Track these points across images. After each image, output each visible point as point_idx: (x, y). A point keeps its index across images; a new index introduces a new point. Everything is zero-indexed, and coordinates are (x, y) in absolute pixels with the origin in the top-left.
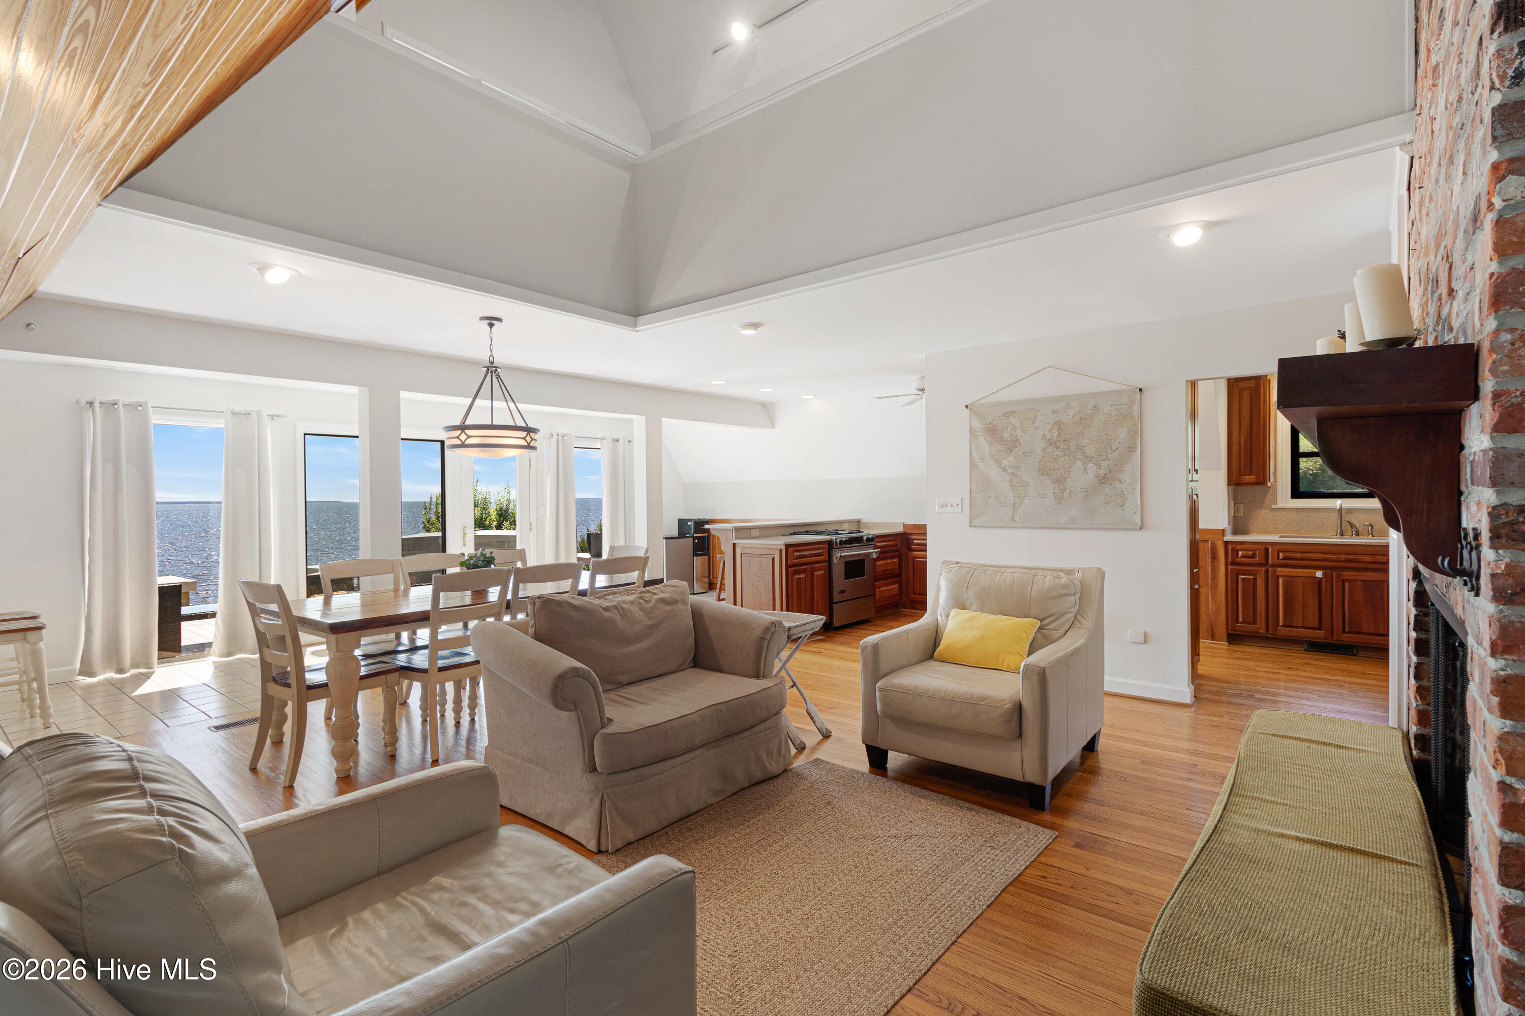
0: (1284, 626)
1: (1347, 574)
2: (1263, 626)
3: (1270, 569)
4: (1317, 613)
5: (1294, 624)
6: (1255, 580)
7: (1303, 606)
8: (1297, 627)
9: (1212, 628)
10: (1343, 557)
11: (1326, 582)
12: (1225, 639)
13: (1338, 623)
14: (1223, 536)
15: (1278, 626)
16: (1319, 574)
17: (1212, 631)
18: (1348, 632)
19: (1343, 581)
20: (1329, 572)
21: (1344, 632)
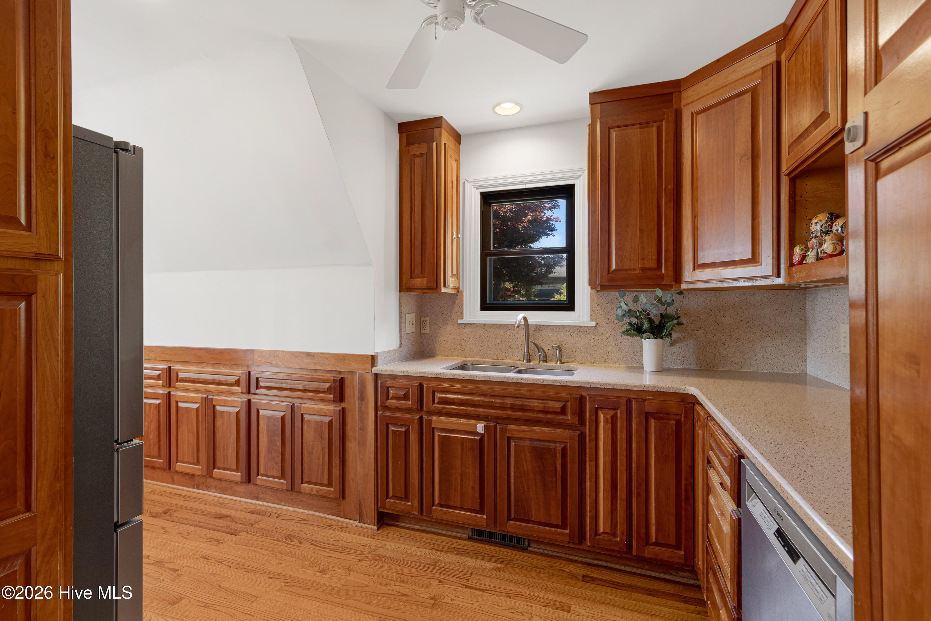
0: (441, 505)
1: (514, 429)
2: (416, 504)
3: (425, 418)
4: (477, 487)
5: (452, 504)
6: (407, 433)
7: (462, 476)
8: (455, 508)
9: (360, 504)
10: (509, 401)
11: (489, 438)
12: (375, 521)
13: (502, 505)
14: (373, 364)
15: (433, 505)
16: (480, 428)
17: (360, 508)
18: (515, 520)
19: (509, 439)
20: (492, 424)
21: (509, 519)
